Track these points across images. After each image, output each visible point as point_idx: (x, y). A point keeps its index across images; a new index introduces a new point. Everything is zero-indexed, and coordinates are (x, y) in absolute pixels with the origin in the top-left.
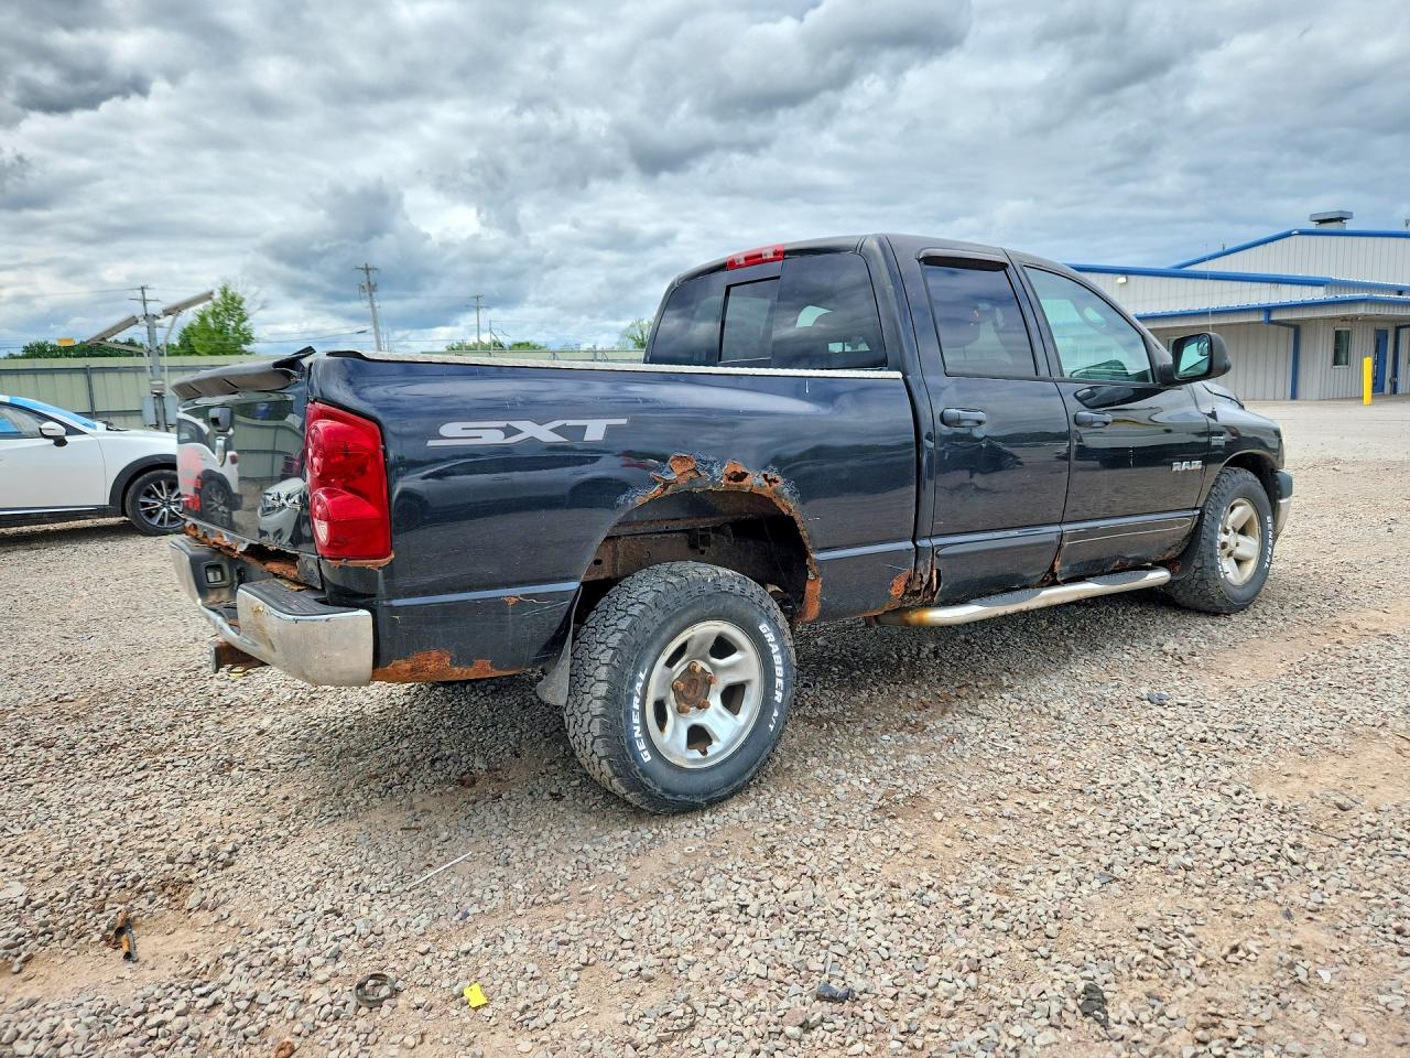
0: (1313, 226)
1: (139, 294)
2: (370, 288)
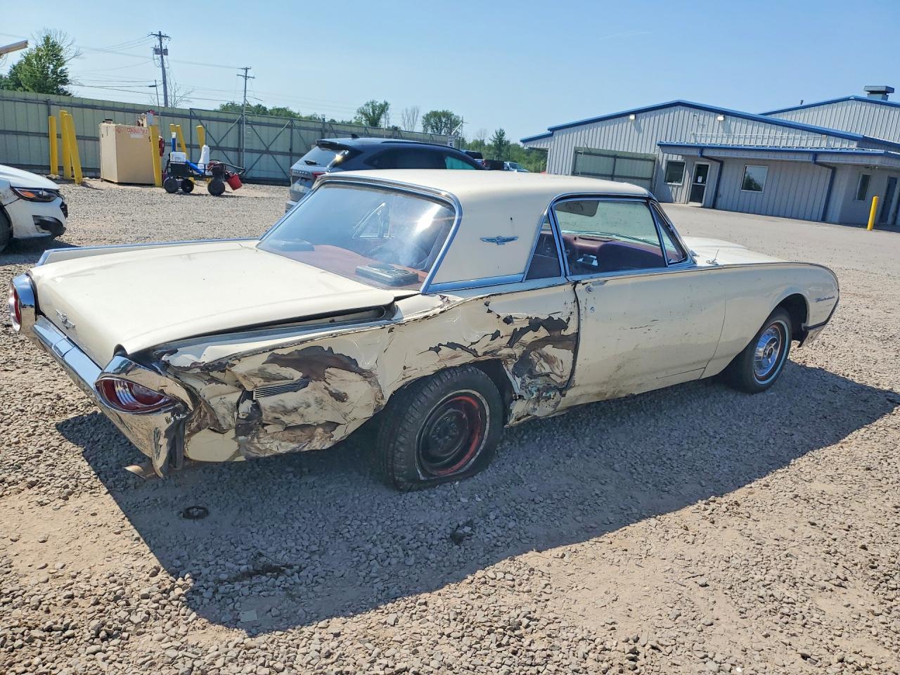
2: (161, 52)
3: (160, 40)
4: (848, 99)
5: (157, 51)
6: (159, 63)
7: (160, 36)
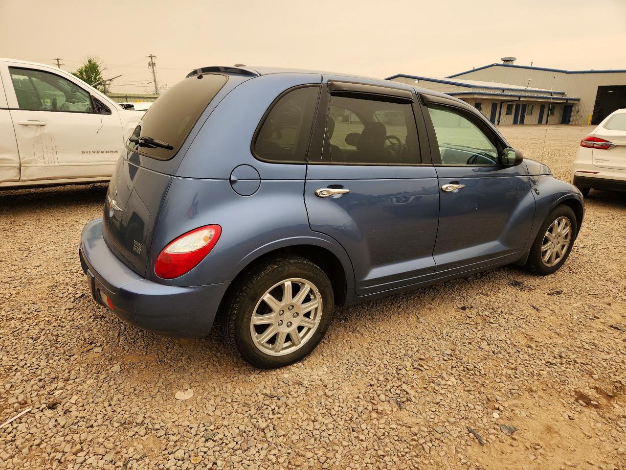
0: (501, 62)
1: (56, 62)
2: (152, 65)
3: (152, 58)
4: (493, 65)
5: (149, 64)
6: (151, 70)
7: (151, 57)
